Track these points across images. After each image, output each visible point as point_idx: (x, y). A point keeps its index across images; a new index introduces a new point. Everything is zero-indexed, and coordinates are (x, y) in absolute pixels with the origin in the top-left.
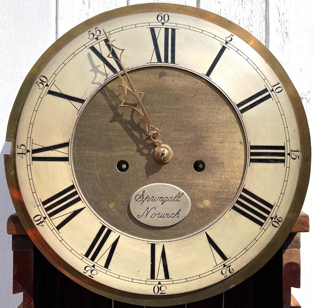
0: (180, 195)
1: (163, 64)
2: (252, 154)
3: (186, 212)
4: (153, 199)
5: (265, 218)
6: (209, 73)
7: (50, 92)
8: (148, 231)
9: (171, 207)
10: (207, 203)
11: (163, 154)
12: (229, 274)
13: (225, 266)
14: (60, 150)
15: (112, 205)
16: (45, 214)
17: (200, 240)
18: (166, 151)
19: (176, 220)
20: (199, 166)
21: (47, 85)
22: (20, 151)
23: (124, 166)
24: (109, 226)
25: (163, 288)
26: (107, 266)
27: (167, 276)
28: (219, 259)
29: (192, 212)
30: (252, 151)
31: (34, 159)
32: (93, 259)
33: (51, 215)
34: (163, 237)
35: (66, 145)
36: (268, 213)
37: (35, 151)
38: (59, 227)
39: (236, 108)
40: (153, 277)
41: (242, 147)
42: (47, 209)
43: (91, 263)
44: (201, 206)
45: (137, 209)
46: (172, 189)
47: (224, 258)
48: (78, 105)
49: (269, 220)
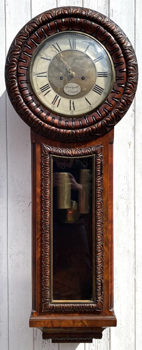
0: (77, 86)
1: (72, 49)
2: (98, 74)
3: (79, 91)
4: (70, 87)
5: (102, 93)
6: (85, 52)
7: (41, 58)
8: (68, 97)
9: (76, 90)
10: (85, 89)
11: (73, 74)
12: (92, 109)
13: (90, 106)
14: (45, 74)
15: (59, 90)
17: (83, 100)
18: (73, 73)
19: (76, 93)
20: (83, 78)
21: (40, 56)
22: (34, 74)
23: (62, 78)
24: (58, 95)
25: (73, 113)
26: (58, 106)
27: (74, 109)
28: (89, 105)
29: (81, 91)
31: (37, 76)
32: (54, 104)
33: (42, 92)
34: (73, 99)
35: (46, 72)
36: (103, 91)
37: (37, 74)
38: (44, 95)
39: (93, 61)
40: (70, 110)
41: (95, 73)
42: (41, 90)
43: (53, 106)
44: (83, 89)
45: (66, 90)
46: (75, 85)
48: (49, 61)
49: (103, 93)
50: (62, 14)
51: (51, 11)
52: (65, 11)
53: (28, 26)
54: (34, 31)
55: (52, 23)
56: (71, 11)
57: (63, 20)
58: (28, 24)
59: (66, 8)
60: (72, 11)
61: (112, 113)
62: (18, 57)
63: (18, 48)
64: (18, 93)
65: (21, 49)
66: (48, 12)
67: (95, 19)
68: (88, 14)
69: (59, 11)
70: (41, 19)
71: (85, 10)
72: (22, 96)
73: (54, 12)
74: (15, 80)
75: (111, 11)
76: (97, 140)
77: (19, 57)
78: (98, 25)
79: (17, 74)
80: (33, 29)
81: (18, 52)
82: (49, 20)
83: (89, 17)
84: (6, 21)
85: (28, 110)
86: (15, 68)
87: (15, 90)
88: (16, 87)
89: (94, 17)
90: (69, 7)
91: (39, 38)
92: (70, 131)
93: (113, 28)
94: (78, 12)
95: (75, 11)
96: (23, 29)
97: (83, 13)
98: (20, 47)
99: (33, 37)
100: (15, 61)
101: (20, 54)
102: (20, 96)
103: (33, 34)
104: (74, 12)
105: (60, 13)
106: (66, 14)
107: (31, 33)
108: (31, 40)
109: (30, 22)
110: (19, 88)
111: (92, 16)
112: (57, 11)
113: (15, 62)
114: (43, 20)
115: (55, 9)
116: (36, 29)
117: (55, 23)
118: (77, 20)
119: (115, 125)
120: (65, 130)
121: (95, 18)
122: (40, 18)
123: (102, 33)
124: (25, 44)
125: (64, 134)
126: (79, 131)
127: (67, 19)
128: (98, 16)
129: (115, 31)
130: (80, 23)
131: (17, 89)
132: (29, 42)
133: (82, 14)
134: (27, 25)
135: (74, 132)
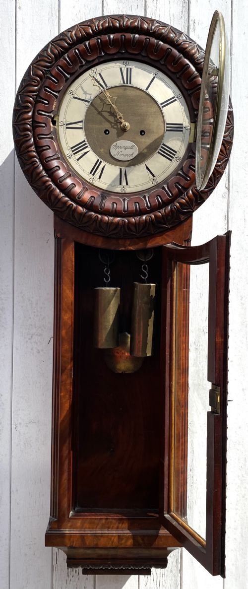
0: (133, 146)
1: (126, 84)
3: (136, 154)
4: (121, 147)
5: (173, 158)
6: (147, 89)
7: (74, 98)
8: (118, 163)
9: (129, 152)
11: (125, 125)
12: (156, 184)
13: (154, 180)
14: (79, 124)
15: (102, 150)
16: (72, 153)
17: (142, 167)
18: (127, 125)
19: (131, 158)
20: (142, 133)
21: (72, 94)
22: (61, 124)
23: (107, 132)
24: (100, 160)
25: (125, 189)
26: (100, 178)
27: (127, 184)
28: (151, 177)
29: (139, 154)
30: (167, 126)
31: (67, 128)
32: (93, 175)
33: (74, 154)
34: (126, 166)
35: (81, 122)
36: (174, 155)
37: (67, 124)
38: (78, 160)
39: (160, 105)
40: (120, 184)
41: (163, 124)
42: (73, 151)
43: (93, 177)
44: (143, 151)
45: (113, 152)
46: (129, 143)
47: (154, 176)
48: (87, 103)
49: (175, 159)
50: (109, 27)
51: (91, 21)
52: (114, 22)
53: (53, 45)
54: (63, 53)
55: (93, 41)
56: (125, 23)
57: (112, 36)
58: (53, 42)
59: (116, 17)
60: (127, 22)
61: (189, 191)
62: (35, 95)
63: (37, 80)
64: (35, 154)
65: (41, 82)
66: (86, 24)
67: (164, 36)
68: (153, 27)
69: (105, 22)
70: (75, 34)
71: (148, 22)
72: (40, 160)
73: (97, 24)
74: (29, 133)
75: (191, 23)
76: (164, 236)
77: (37, 95)
78: (169, 46)
79: (32, 124)
80: (61, 51)
81: (36, 88)
82: (88, 37)
83: (154, 32)
84: (17, 35)
85: (51, 183)
86: (30, 114)
87: (30, 149)
88: (31, 146)
89: (162, 33)
90: (122, 17)
91: (70, 66)
92: (119, 219)
93: (193, 51)
94: (136, 24)
95: (131, 23)
96: (45, 49)
97: (145, 26)
98: (38, 79)
99: (60, 64)
100: (30, 102)
101: (39, 90)
102: (37, 160)
103: (61, 59)
104: (129, 23)
105: (107, 25)
106: (117, 27)
107: (58, 57)
108: (58, 69)
109: (57, 39)
110: (36, 147)
111: (159, 32)
112: (101, 22)
113: (30, 105)
114: (78, 35)
115: (98, 19)
116: (66, 50)
117: (98, 41)
118: (134, 37)
119: (193, 211)
120: (111, 218)
121: (165, 34)
122: (73, 33)
123: (174, 60)
124: (47, 74)
125: (108, 224)
126: (134, 220)
127: (118, 35)
128: (169, 32)
129: (196, 57)
130: (140, 42)
131: (33, 148)
132: (55, 71)
133: (142, 28)
134: (51, 44)
135: (127, 221)
